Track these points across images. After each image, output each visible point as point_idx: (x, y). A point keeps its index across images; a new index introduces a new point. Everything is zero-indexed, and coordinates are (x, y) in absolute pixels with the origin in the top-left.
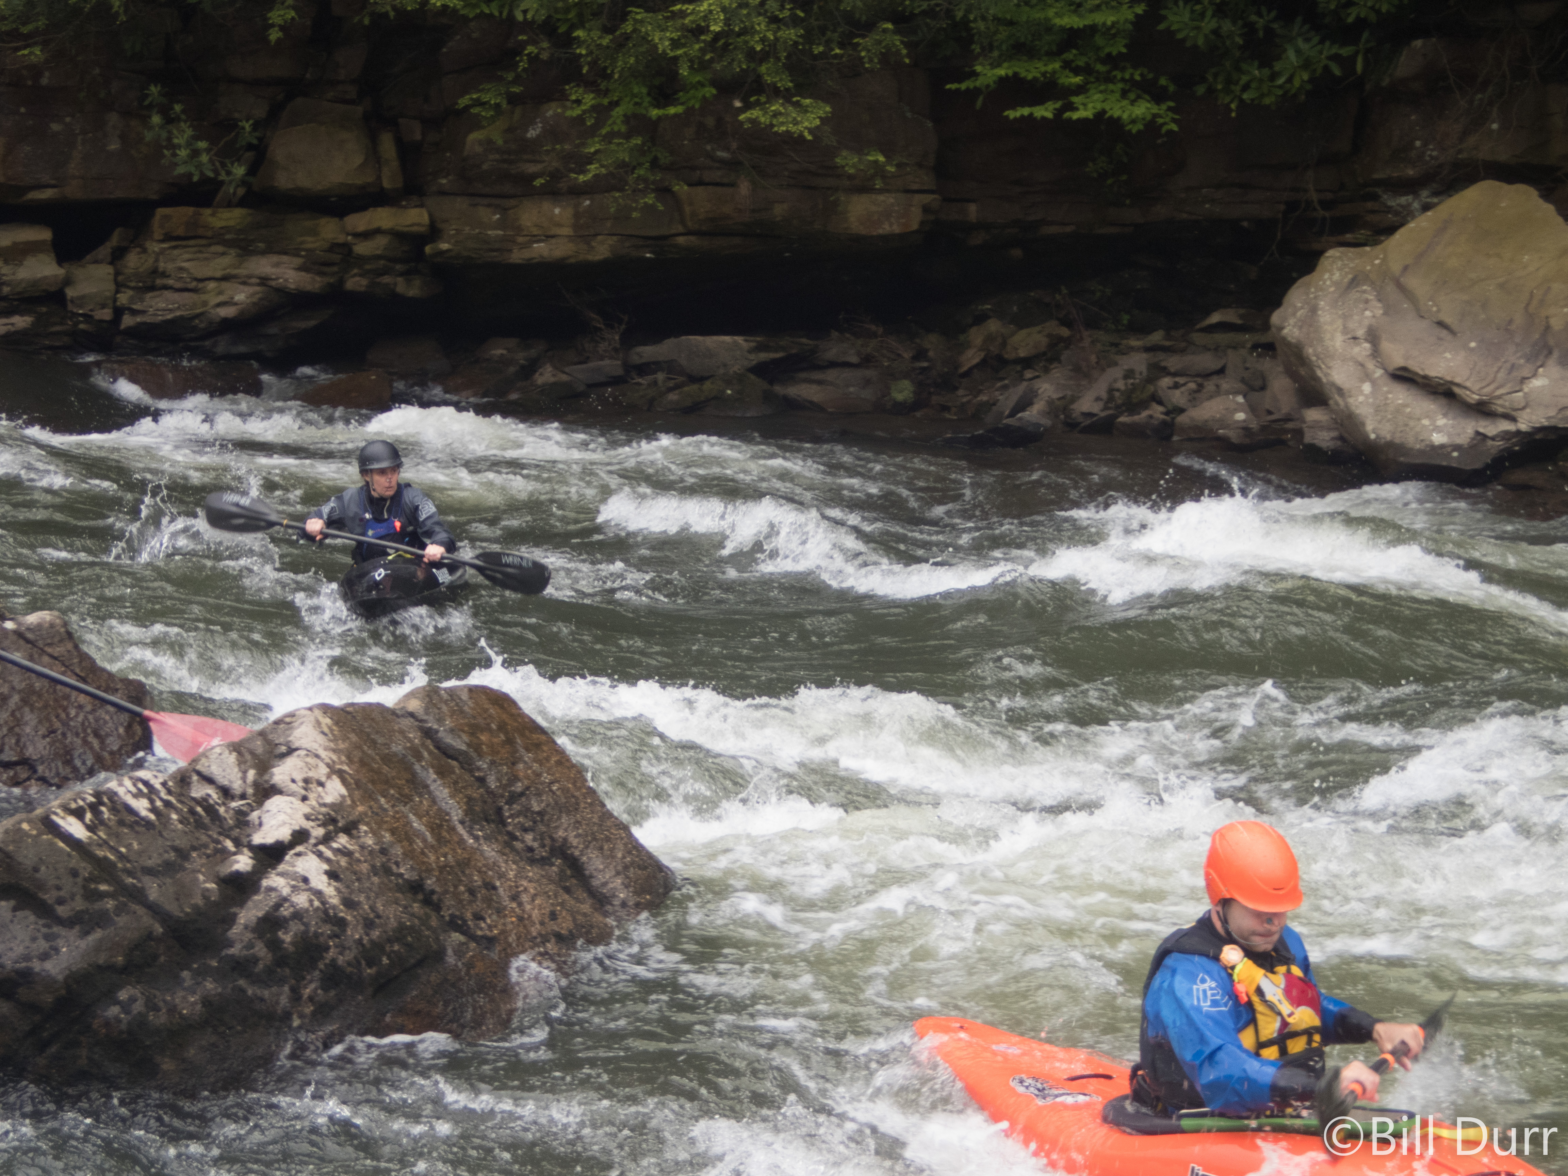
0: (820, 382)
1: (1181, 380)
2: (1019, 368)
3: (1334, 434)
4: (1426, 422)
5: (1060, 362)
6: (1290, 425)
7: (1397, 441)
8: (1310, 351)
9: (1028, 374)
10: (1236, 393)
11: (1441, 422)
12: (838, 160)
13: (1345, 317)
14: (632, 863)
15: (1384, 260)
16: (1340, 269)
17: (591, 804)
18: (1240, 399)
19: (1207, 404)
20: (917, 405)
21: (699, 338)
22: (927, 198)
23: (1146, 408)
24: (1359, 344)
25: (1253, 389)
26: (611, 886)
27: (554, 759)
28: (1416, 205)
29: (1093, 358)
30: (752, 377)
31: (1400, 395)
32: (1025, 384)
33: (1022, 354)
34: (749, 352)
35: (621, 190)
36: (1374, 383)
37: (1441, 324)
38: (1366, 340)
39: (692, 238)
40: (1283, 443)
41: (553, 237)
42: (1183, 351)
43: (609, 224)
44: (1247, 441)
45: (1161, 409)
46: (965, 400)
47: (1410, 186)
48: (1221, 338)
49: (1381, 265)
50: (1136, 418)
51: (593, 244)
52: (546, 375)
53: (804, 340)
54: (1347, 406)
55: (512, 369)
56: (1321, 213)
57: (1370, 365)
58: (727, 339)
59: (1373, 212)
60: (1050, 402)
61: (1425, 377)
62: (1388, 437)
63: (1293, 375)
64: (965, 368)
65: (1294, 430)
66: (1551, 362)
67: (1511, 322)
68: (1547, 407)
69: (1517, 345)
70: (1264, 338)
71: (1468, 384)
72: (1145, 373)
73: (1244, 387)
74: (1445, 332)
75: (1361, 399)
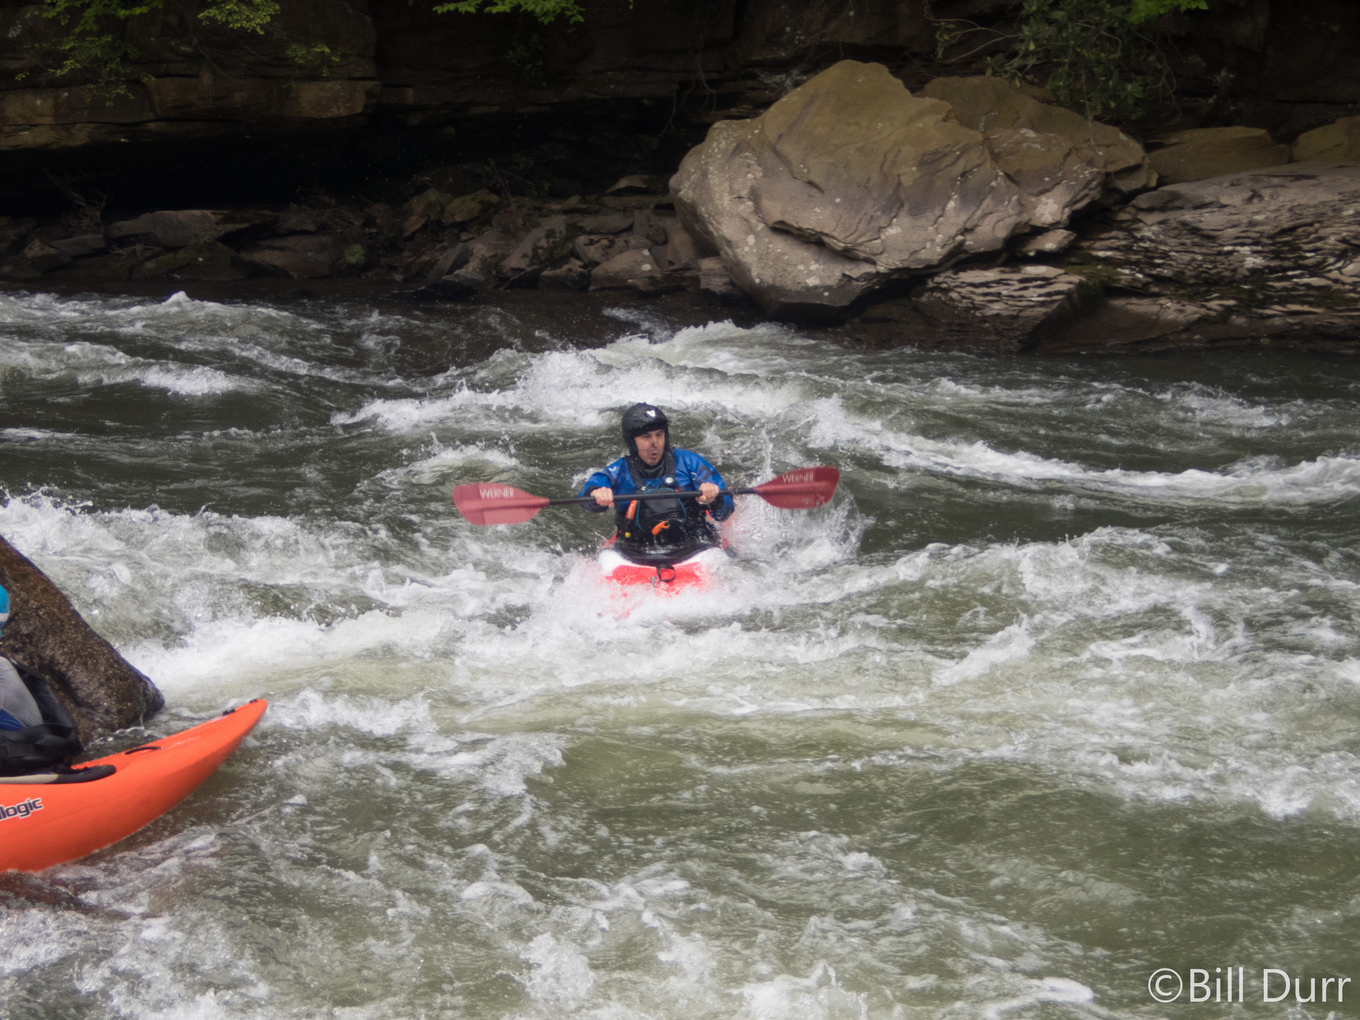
0: (281, 249)
1: (595, 238)
2: (456, 231)
3: (726, 280)
4: (801, 267)
5: (491, 225)
6: (688, 274)
7: (778, 284)
8: (703, 209)
9: (464, 236)
10: (644, 247)
11: (814, 267)
12: (288, 52)
13: (731, 180)
14: (114, 675)
15: (762, 130)
16: (726, 139)
17: (75, 625)
18: (646, 252)
19: (618, 258)
20: (368, 266)
21: (172, 213)
22: (369, 85)
23: (566, 263)
24: (744, 203)
25: (656, 243)
26: (95, 696)
27: (40, 587)
28: (788, 82)
29: (520, 221)
30: (220, 245)
31: (779, 245)
32: (461, 245)
33: (458, 219)
35: (95, 82)
36: (757, 235)
37: (811, 183)
38: (749, 199)
39: (162, 124)
40: (684, 289)
41: (36, 125)
42: (596, 213)
43: (86, 113)
44: (651, 288)
45: (579, 263)
46: (410, 260)
47: (783, 66)
48: (629, 200)
49: (760, 134)
50: (558, 272)
51: (73, 131)
52: (35, 249)
53: (266, 212)
54: (735, 256)
55: (4, 245)
56: (709, 91)
57: (753, 220)
58: (197, 212)
59: (752, 89)
60: (483, 261)
61: (799, 229)
62: (770, 282)
63: (689, 229)
64: (407, 234)
65: (692, 278)
66: (903, 213)
67: (868, 180)
68: (900, 251)
69: (875, 200)
70: (664, 200)
71: (835, 234)
72: (564, 233)
73: (649, 242)
74: (815, 190)
75: (747, 249)
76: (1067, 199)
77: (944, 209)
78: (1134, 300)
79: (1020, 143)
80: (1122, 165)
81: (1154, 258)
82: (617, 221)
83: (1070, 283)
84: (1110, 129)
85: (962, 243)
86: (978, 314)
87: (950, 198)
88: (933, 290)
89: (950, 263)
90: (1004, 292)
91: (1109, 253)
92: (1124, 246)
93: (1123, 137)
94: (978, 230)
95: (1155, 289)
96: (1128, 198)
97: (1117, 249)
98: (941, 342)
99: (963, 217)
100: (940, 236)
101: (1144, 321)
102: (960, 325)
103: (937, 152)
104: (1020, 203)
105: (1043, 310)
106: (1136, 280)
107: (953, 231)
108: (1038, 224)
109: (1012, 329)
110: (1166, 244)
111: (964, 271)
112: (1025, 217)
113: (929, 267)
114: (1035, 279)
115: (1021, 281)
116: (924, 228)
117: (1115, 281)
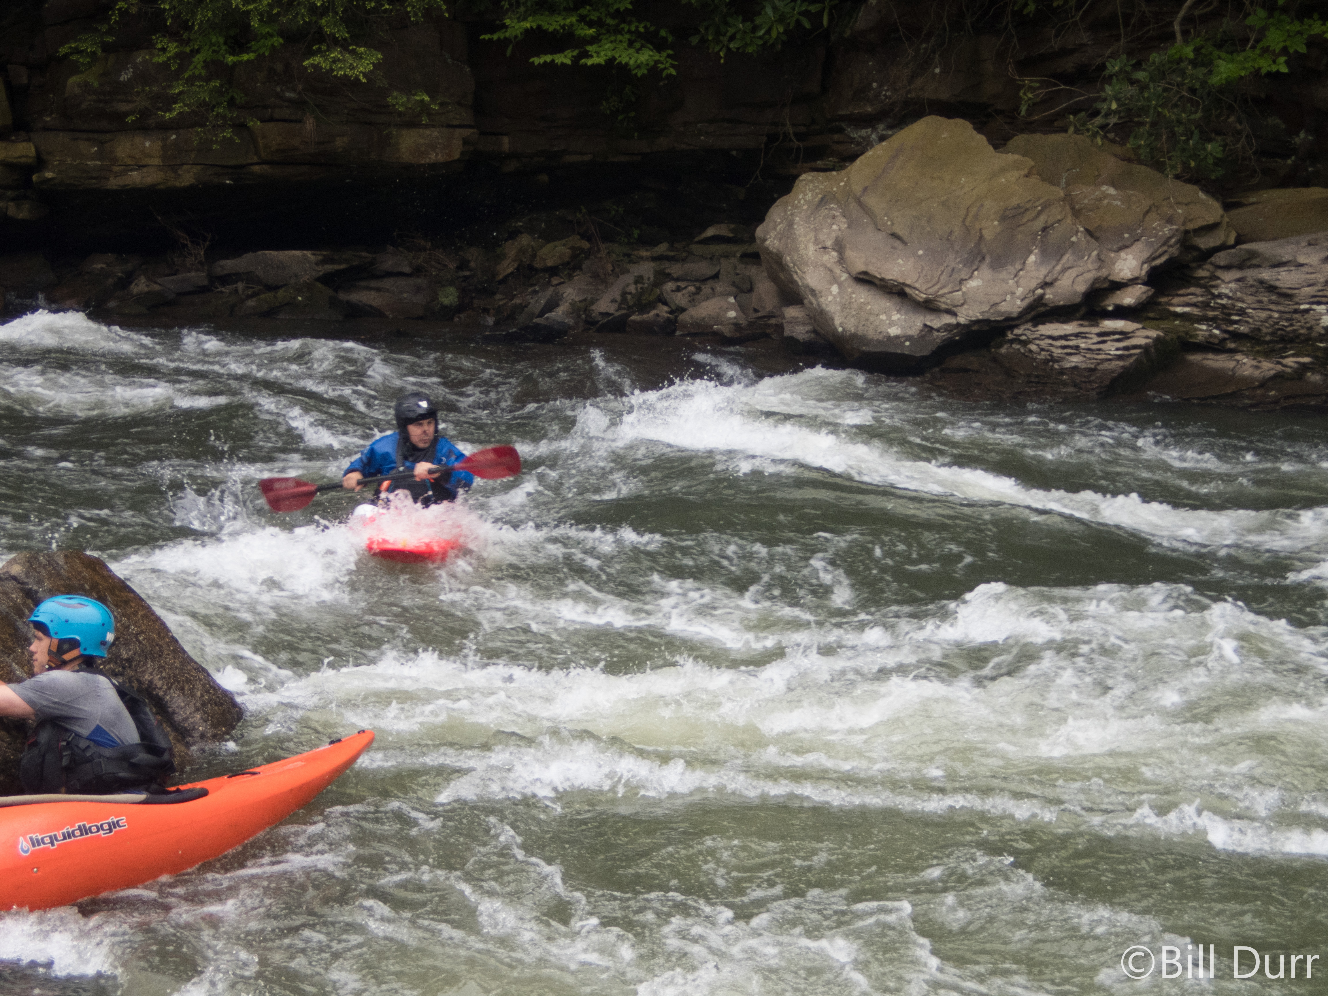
0: (378, 290)
1: (682, 284)
2: (547, 275)
3: (809, 328)
4: (883, 317)
5: (581, 269)
6: (773, 321)
7: (860, 333)
8: (788, 259)
9: (555, 281)
10: (729, 294)
11: (896, 317)
12: (389, 100)
13: (816, 230)
14: (210, 700)
15: (847, 183)
16: (811, 191)
17: (174, 651)
18: (732, 300)
19: (704, 304)
20: (461, 308)
21: (274, 253)
22: (466, 132)
23: (654, 308)
24: (828, 253)
25: (742, 291)
26: (191, 720)
27: (141, 613)
28: (874, 136)
29: (609, 267)
30: (319, 285)
31: (862, 295)
32: (552, 289)
33: (549, 263)
34: (317, 264)
35: (203, 125)
36: (840, 285)
37: (894, 235)
38: (833, 249)
39: (266, 167)
40: (767, 336)
41: (144, 166)
42: (684, 260)
43: (193, 155)
44: (738, 335)
45: (666, 308)
46: (502, 303)
47: (869, 121)
48: (716, 248)
49: (845, 186)
50: (645, 316)
51: (180, 172)
52: (140, 286)
53: (364, 254)
54: (818, 304)
55: (111, 281)
56: (796, 143)
57: (837, 270)
58: (298, 253)
59: (839, 142)
60: (573, 304)
61: (882, 280)
62: (853, 331)
63: (774, 278)
64: (501, 277)
65: (776, 325)
66: (984, 266)
67: (951, 233)
68: (981, 303)
69: (957, 252)
70: (750, 249)
71: (917, 285)
72: (652, 279)
73: (734, 290)
74: (898, 242)
75: (830, 298)
76: (1146, 255)
77: (1024, 263)
78: (1210, 356)
79: (1100, 200)
80: (1200, 223)
81: (1231, 314)
82: (703, 268)
83: (1147, 337)
84: (1191, 188)
85: (1042, 297)
86: (1056, 366)
87: (1030, 252)
88: (1012, 341)
89: (1029, 316)
90: (1083, 346)
91: (1187, 309)
92: (1202, 302)
93: (1202, 195)
94: (1058, 284)
95: (1232, 345)
96: (1206, 255)
97: (1194, 305)
98: (1020, 393)
99: (1043, 271)
100: (1020, 289)
101: (1219, 376)
102: (1037, 376)
103: (1018, 207)
104: (1099, 259)
105: (1120, 363)
106: (1213, 336)
107: (1033, 284)
108: (1117, 279)
109: (1090, 382)
110: (1243, 301)
111: (1043, 323)
112: (1104, 273)
113: (1009, 319)
114: (1114, 333)
115: (1100, 335)
116: (1005, 281)
117: (1192, 336)
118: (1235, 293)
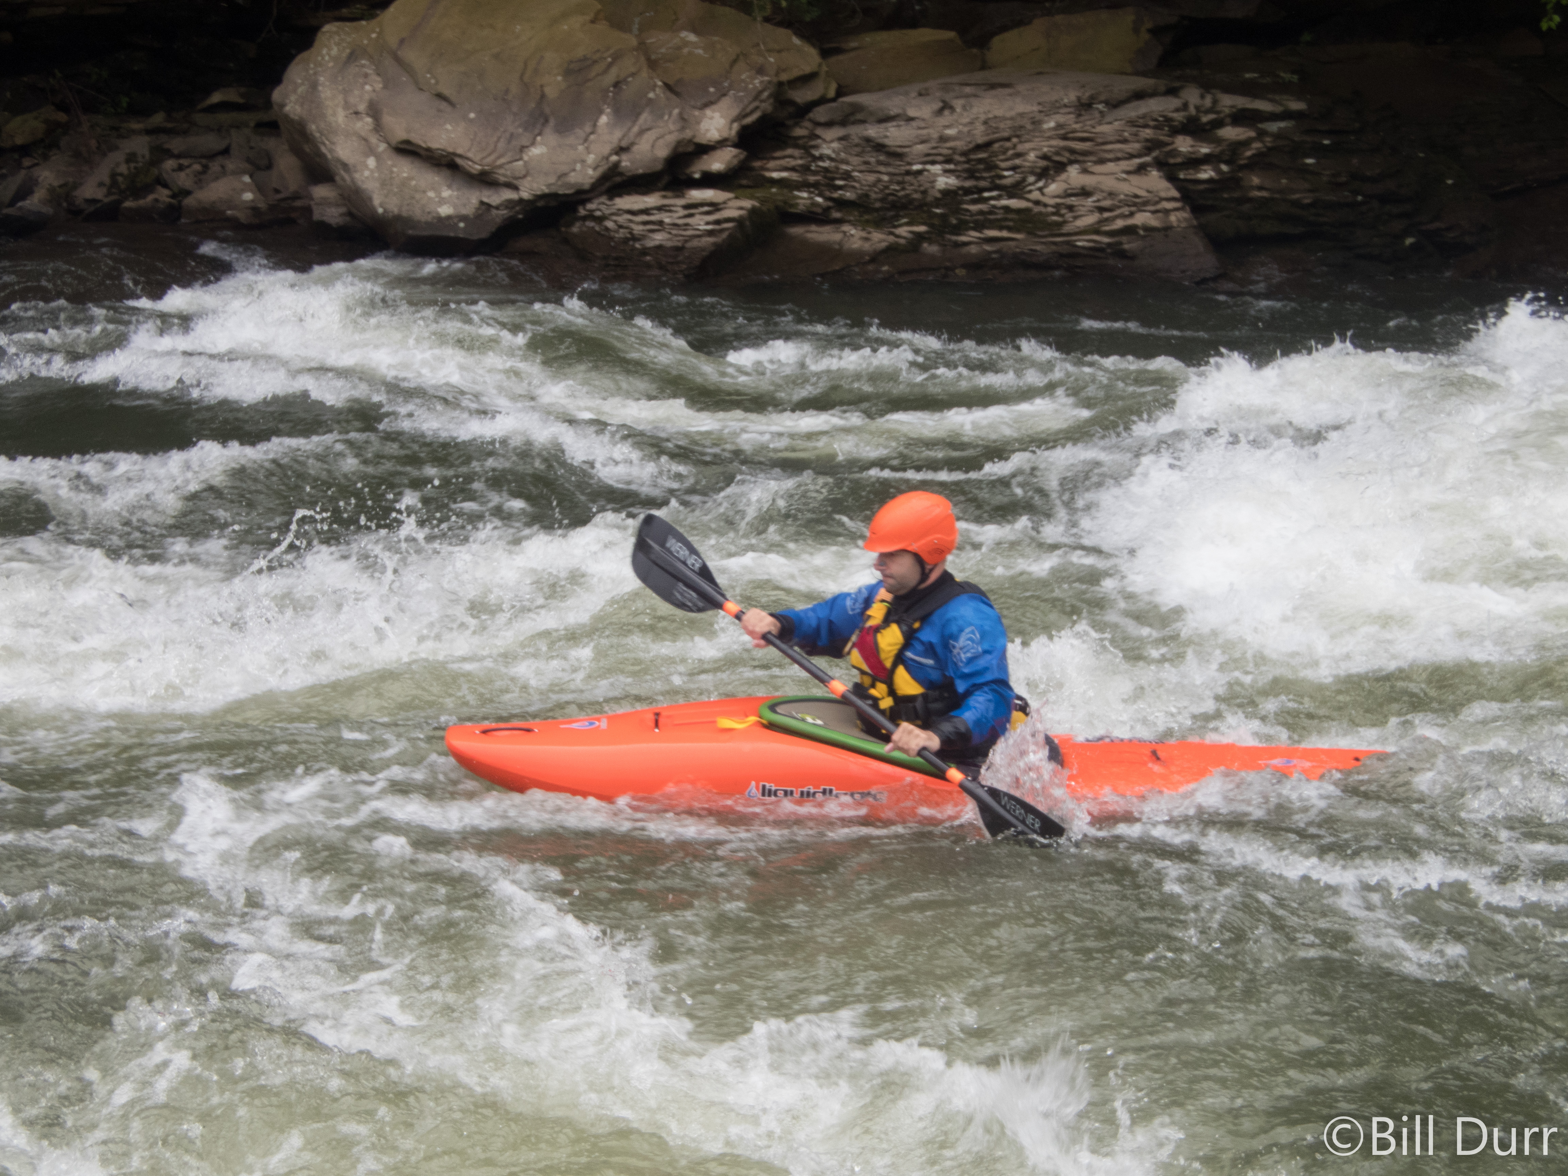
1: (185, 162)
2: (16, 156)
3: (343, 210)
4: (431, 194)
5: (59, 148)
6: (298, 203)
7: (404, 214)
8: (314, 127)
9: (27, 162)
10: (244, 172)
11: (446, 193)
13: (345, 92)
15: (380, 33)
16: (338, 44)
18: (247, 179)
19: (213, 185)
23: (152, 192)
24: (361, 119)
25: (258, 168)
29: (93, 144)
31: (405, 169)
32: (23, 172)
33: (19, 141)
36: (378, 157)
37: (440, 96)
38: (368, 115)
40: (293, 221)
42: (185, 133)
44: (256, 220)
45: (166, 192)
48: (224, 117)
49: (377, 38)
50: (141, 202)
54: (353, 180)
57: (374, 140)
60: (52, 190)
61: (428, 150)
62: (396, 211)
63: (297, 151)
65: (303, 208)
66: (548, 130)
67: (507, 92)
68: (546, 174)
69: (515, 114)
70: (264, 117)
71: (470, 155)
72: (147, 156)
73: (247, 166)
74: (444, 104)
75: (367, 173)
76: (735, 112)
77: (595, 125)
78: (814, 228)
79: (680, 48)
80: (796, 73)
81: (834, 179)
83: (741, 208)
84: (783, 32)
85: (616, 165)
86: (637, 246)
87: (601, 112)
88: (585, 218)
89: (604, 188)
90: (667, 220)
91: (784, 174)
92: (801, 166)
93: (796, 41)
94: (635, 148)
95: (837, 215)
96: (803, 111)
99: (618, 134)
100: (592, 156)
101: (826, 251)
102: (616, 259)
103: (585, 58)
104: (682, 118)
105: (712, 240)
106: (815, 204)
107: (606, 149)
108: (704, 141)
109: (677, 263)
110: (847, 163)
111: (620, 196)
112: (688, 134)
113: (580, 192)
114: (702, 205)
115: (686, 207)
116: (573, 147)
117: (792, 206)
118: (838, 153)
